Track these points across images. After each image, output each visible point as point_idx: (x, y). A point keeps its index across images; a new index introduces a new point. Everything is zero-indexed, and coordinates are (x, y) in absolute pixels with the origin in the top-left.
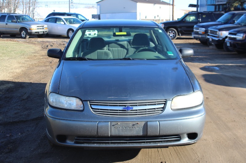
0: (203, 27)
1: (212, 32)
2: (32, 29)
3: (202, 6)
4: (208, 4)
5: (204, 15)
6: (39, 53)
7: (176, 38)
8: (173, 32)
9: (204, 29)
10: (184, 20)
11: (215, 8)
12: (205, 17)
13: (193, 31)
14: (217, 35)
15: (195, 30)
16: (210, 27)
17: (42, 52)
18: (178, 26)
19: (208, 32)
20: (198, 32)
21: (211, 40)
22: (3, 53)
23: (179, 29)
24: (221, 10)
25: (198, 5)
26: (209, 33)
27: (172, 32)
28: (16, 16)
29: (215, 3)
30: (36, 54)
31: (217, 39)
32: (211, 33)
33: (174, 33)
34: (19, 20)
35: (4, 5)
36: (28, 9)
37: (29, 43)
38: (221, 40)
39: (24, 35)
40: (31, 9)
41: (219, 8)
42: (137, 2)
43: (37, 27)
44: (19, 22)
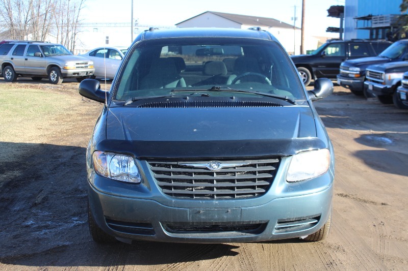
0: (356, 65)
1: (373, 74)
2: (67, 68)
3: (348, 30)
4: (358, 27)
5: (356, 45)
6: (76, 110)
7: (309, 83)
8: (304, 73)
9: (358, 69)
10: (322, 54)
11: (371, 34)
12: (358, 48)
13: (338, 72)
14: (382, 79)
15: (342, 71)
16: (370, 66)
17: (82, 107)
18: (312, 63)
19: (365, 75)
20: (348, 73)
21: (370, 88)
22: (15, 110)
23: (314, 69)
24: (380, 36)
25: (343, 29)
26: (367, 76)
27: (302, 74)
28: (42, 46)
29: (372, 25)
30: (71, 112)
31: (382, 87)
32: (370, 77)
33: (305, 76)
34: (46, 53)
35: (27, 28)
36: (65, 34)
37: (61, 91)
38: (389, 88)
39: (54, 77)
40: (70, 34)
41: (377, 34)
42: (242, 24)
43: (77, 64)
44: (46, 56)
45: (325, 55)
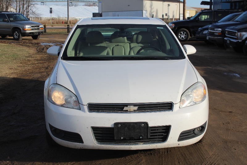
0: (218, 27)
1: (230, 33)
2: (26, 29)
3: (216, 3)
4: (222, 1)
5: (220, 14)
6: (33, 57)
7: (188, 39)
9: (220, 29)
10: (197, 19)
11: (231, 6)
14: (236, 36)
15: (210, 31)
16: (228, 28)
17: (37, 55)
18: (190, 25)
20: (214, 32)
21: (228, 42)
24: (237, 8)
25: (212, 2)
26: (226, 34)
27: (183, 33)
28: (7, 15)
30: (30, 59)
31: (235, 41)
32: (228, 34)
33: (185, 34)
36: (21, 6)
37: (22, 45)
38: (240, 42)
39: (16, 36)
40: (25, 6)
41: (236, 6)
43: (32, 27)
44: (11, 21)
45: (199, 20)
